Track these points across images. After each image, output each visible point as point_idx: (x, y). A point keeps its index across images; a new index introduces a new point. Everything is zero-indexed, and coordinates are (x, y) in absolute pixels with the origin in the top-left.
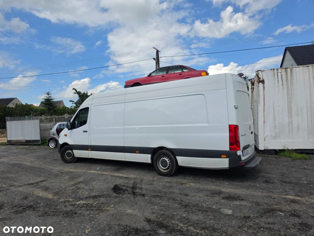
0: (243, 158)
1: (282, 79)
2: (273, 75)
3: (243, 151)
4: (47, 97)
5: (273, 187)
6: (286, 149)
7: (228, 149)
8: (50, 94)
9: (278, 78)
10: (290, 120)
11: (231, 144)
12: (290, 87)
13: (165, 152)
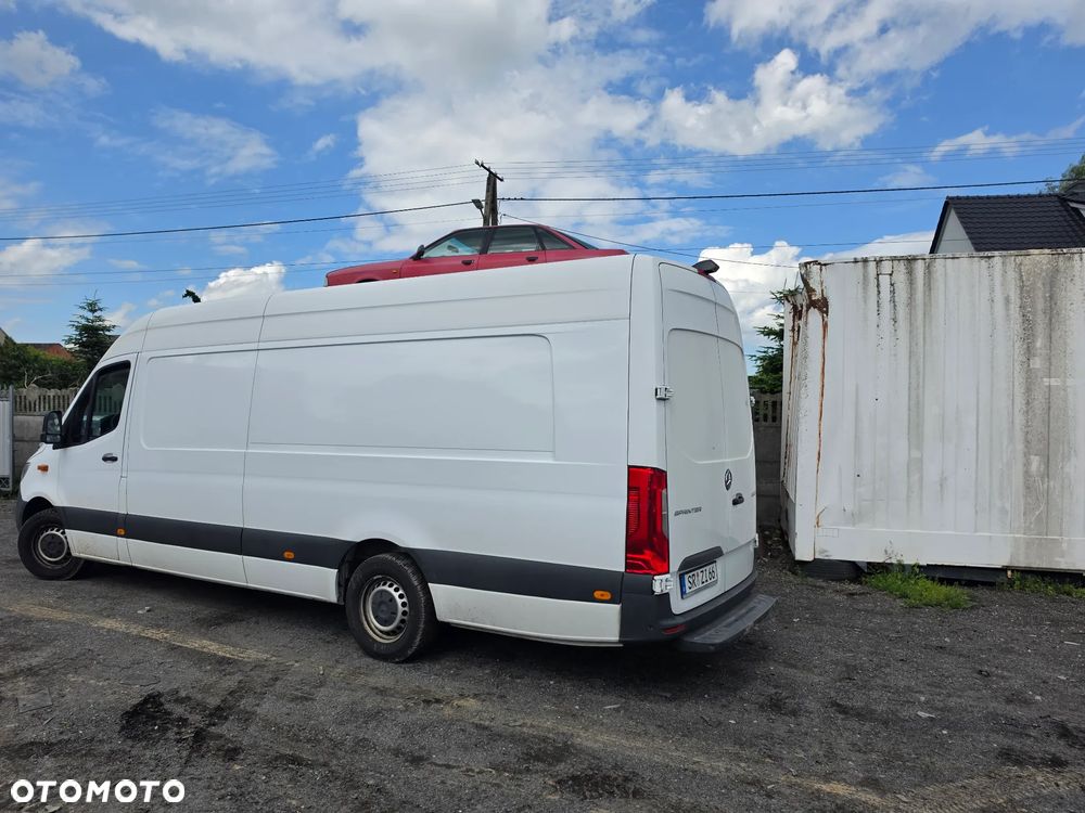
0: (679, 606)
1: (893, 301)
2: (861, 281)
3: (686, 577)
4: (88, 320)
5: (791, 731)
6: (894, 561)
7: (619, 565)
8: (100, 309)
9: (879, 292)
10: (915, 454)
11: (633, 546)
12: (921, 330)
13: (392, 562)
